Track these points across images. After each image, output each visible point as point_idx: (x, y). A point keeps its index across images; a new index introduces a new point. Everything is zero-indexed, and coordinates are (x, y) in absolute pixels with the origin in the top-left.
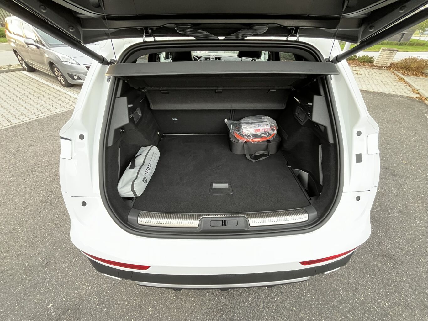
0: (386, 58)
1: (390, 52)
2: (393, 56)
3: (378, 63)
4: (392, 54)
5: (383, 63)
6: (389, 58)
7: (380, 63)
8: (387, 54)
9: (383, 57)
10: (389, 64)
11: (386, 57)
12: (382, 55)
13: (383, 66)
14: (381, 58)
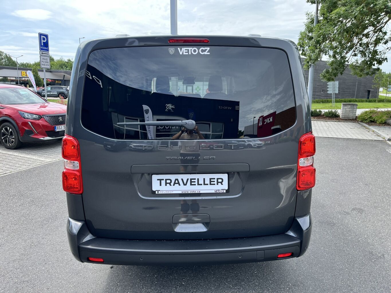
0: (349, 112)
1: (351, 107)
2: (355, 110)
3: (344, 116)
4: (353, 108)
5: (348, 117)
6: (352, 111)
7: (346, 117)
8: (349, 109)
9: (347, 111)
10: (355, 117)
11: (349, 110)
12: (344, 109)
13: (351, 119)
14: (345, 112)
